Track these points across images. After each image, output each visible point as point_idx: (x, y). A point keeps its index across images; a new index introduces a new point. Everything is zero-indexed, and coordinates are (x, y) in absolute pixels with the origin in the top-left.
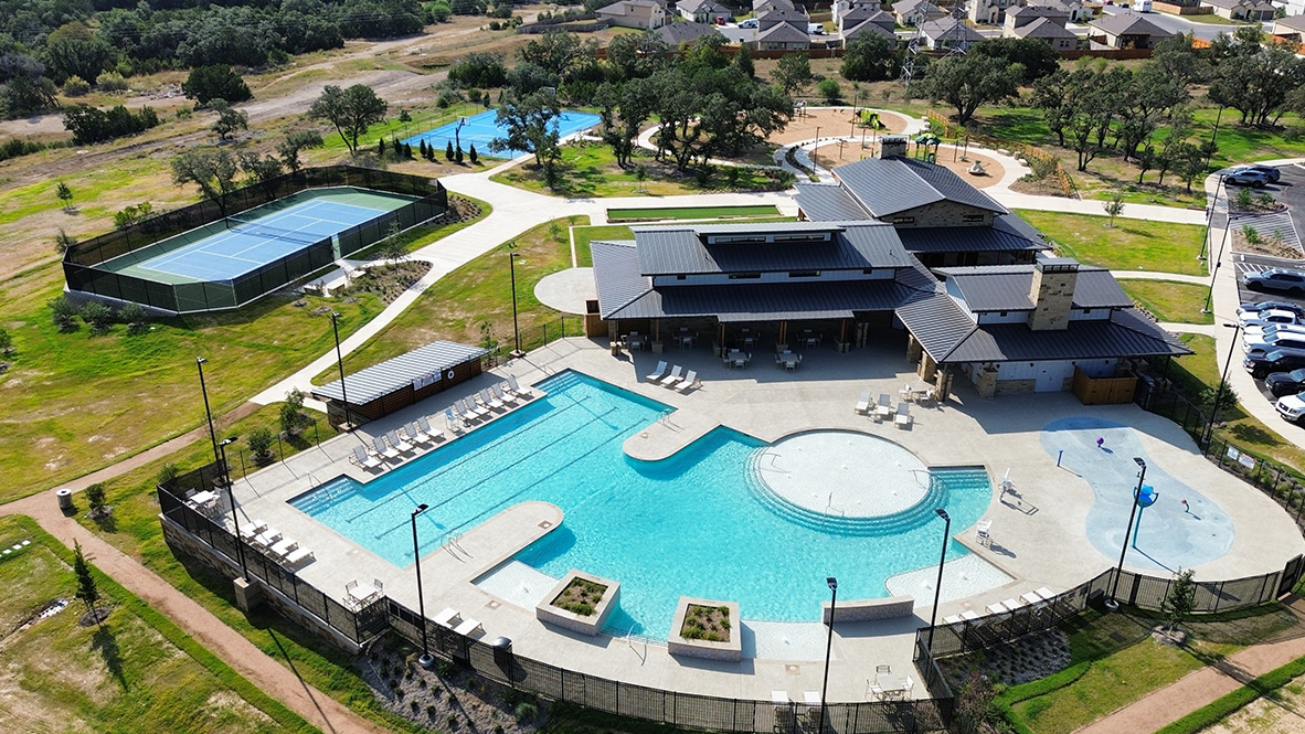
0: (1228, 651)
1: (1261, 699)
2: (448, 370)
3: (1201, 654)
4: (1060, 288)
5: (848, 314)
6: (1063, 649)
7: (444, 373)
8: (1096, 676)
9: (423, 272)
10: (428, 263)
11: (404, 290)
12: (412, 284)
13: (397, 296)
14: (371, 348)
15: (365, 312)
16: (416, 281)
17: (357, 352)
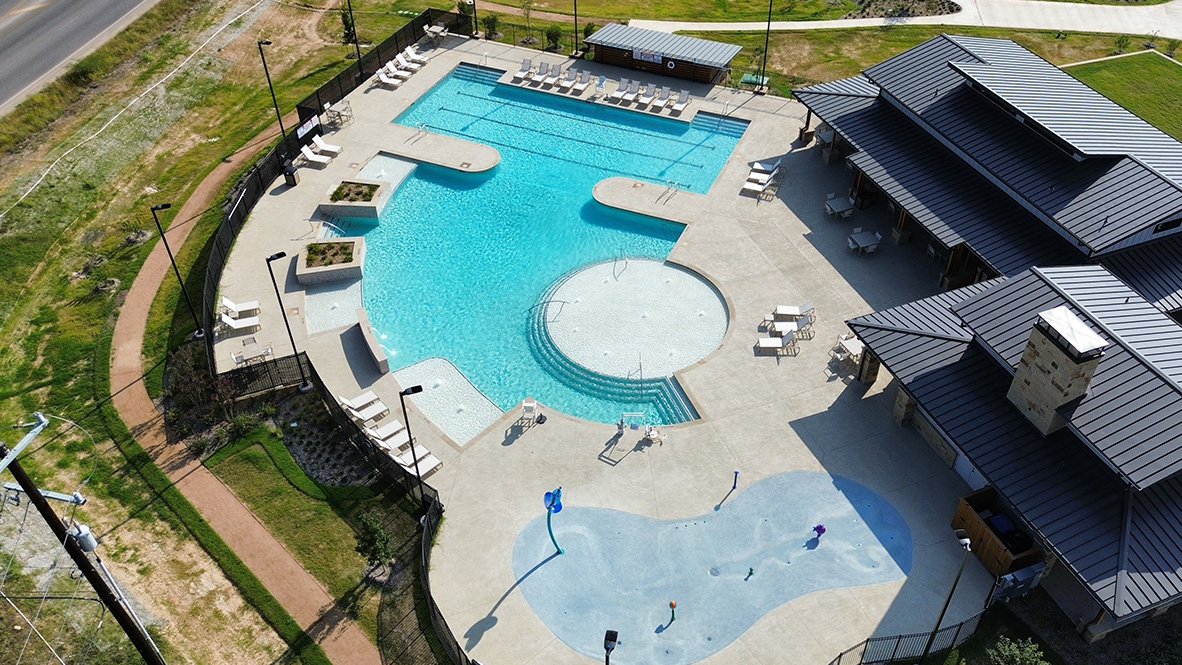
0: (366, 625)
1: (286, 646)
2: (669, 59)
3: (356, 599)
4: (1050, 367)
5: (951, 238)
6: (344, 480)
7: (665, 60)
8: (307, 506)
9: (935, 13)
10: (959, 9)
11: (881, 16)
12: (900, 16)
13: (864, 17)
14: (751, 36)
15: (816, 14)
16: (909, 16)
17: (740, 33)
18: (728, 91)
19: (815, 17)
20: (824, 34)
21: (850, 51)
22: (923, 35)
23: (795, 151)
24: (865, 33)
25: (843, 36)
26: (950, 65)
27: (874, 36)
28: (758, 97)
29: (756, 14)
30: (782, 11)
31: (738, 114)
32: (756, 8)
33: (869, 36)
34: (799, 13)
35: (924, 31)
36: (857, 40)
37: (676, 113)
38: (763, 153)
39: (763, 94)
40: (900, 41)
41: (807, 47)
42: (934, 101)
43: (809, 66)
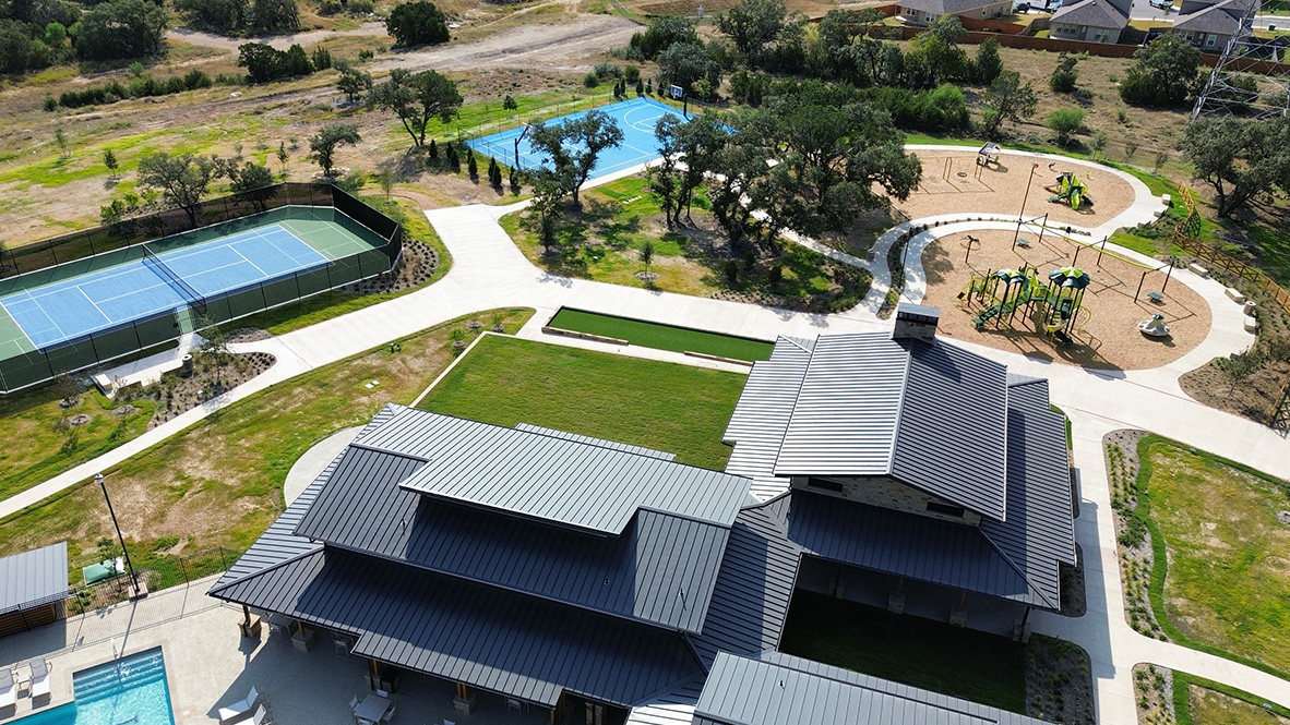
9: (251, 375)
10: (273, 360)
11: (196, 405)
12: (216, 395)
13: (177, 414)
14: (49, 507)
15: (113, 436)
16: (226, 390)
17: (28, 511)
18: (91, 618)
19: (116, 440)
20: (145, 459)
21: (198, 468)
22: (260, 407)
23: (253, 656)
24: (194, 434)
25: (170, 451)
26: (402, 488)
27: (208, 434)
28: (141, 603)
29: (31, 470)
30: (64, 451)
31: (134, 645)
32: (23, 463)
33: (201, 437)
34: (90, 444)
35: (259, 403)
36: (192, 449)
37: (44, 699)
38: (215, 685)
39: (145, 596)
40: (242, 426)
41: (138, 488)
42: (408, 534)
43: (160, 516)
